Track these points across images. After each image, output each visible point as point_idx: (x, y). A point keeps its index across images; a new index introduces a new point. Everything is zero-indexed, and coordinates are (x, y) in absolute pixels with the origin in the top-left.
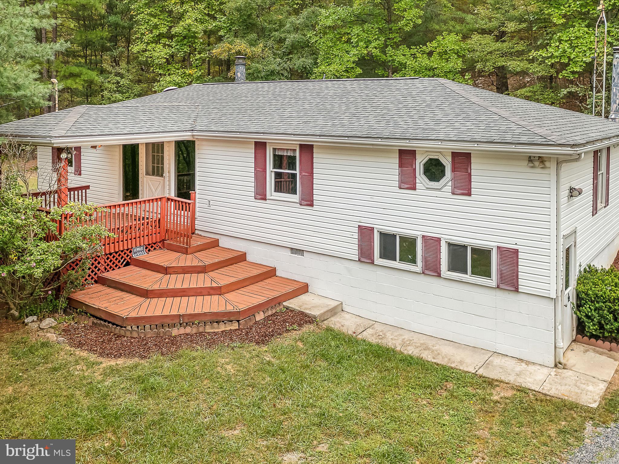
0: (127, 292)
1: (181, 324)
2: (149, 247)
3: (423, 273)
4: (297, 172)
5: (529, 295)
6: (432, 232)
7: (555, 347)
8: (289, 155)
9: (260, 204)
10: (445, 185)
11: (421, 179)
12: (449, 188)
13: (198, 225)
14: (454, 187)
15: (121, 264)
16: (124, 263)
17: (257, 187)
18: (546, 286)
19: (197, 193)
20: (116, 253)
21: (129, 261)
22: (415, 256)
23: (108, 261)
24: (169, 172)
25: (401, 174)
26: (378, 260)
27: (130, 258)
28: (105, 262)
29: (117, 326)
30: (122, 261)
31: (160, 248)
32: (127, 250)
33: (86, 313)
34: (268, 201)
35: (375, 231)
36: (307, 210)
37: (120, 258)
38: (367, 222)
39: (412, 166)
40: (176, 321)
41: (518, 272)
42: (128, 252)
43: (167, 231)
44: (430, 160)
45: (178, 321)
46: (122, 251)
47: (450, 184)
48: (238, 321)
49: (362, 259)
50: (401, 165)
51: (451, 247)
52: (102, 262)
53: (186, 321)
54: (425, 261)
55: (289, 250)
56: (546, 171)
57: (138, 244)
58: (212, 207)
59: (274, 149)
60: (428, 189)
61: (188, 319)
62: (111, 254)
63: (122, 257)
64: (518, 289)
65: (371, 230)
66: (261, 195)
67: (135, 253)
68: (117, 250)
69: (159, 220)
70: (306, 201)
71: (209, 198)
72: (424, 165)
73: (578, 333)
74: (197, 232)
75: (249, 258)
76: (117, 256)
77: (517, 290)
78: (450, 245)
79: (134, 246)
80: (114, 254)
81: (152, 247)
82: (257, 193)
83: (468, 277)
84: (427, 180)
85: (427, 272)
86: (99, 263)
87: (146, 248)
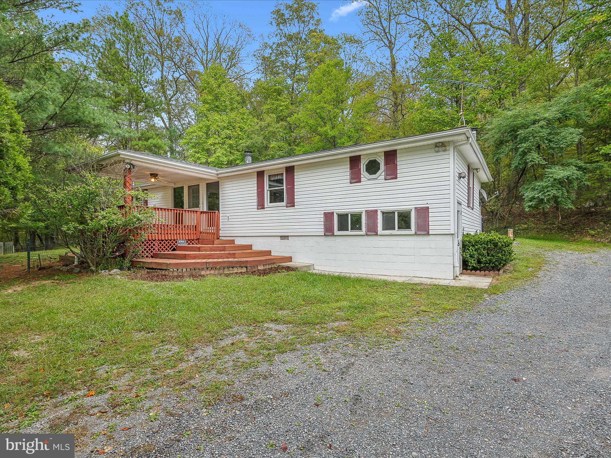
0: (172, 259)
1: (207, 268)
2: (189, 242)
3: (366, 234)
4: (284, 187)
5: (436, 236)
6: (371, 207)
7: (454, 267)
8: (279, 178)
9: (261, 212)
10: (380, 175)
11: (364, 174)
12: (383, 177)
13: (221, 233)
14: (387, 175)
15: (170, 249)
16: (172, 249)
17: (258, 201)
18: (448, 227)
19: (221, 213)
20: (166, 241)
21: (175, 248)
22: (361, 226)
23: (160, 245)
24: (203, 204)
25: (352, 174)
26: (336, 232)
27: (176, 246)
28: (159, 245)
29: (163, 270)
30: (170, 247)
31: (196, 243)
32: (174, 240)
33: (143, 268)
34: (265, 209)
35: (335, 214)
36: (291, 210)
37: (169, 245)
38: (329, 210)
39: (358, 166)
40: (204, 266)
41: (429, 221)
42: (174, 242)
43: (201, 233)
44: (370, 161)
45: (205, 266)
46: (170, 240)
47: (383, 174)
48: (246, 267)
49: (327, 234)
50: (351, 168)
51: (384, 215)
52: (156, 244)
53: (211, 266)
54: (368, 226)
55: (279, 238)
56: (447, 153)
57: (181, 238)
58: (230, 220)
59: (269, 176)
60: (369, 180)
61: (213, 265)
62: (162, 241)
63: (170, 245)
64: (429, 232)
65: (332, 214)
66: (261, 206)
67: (179, 244)
68: (167, 239)
69: (196, 226)
70: (290, 204)
71: (228, 215)
72: (366, 165)
73: (463, 269)
74: (221, 238)
75: (255, 248)
76: (167, 243)
77: (428, 234)
78: (383, 213)
79: (179, 239)
80: (165, 241)
81: (191, 242)
82: (258, 205)
83: (396, 232)
84: (368, 175)
85: (369, 233)
86: (154, 245)
87: (187, 242)
